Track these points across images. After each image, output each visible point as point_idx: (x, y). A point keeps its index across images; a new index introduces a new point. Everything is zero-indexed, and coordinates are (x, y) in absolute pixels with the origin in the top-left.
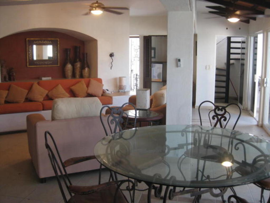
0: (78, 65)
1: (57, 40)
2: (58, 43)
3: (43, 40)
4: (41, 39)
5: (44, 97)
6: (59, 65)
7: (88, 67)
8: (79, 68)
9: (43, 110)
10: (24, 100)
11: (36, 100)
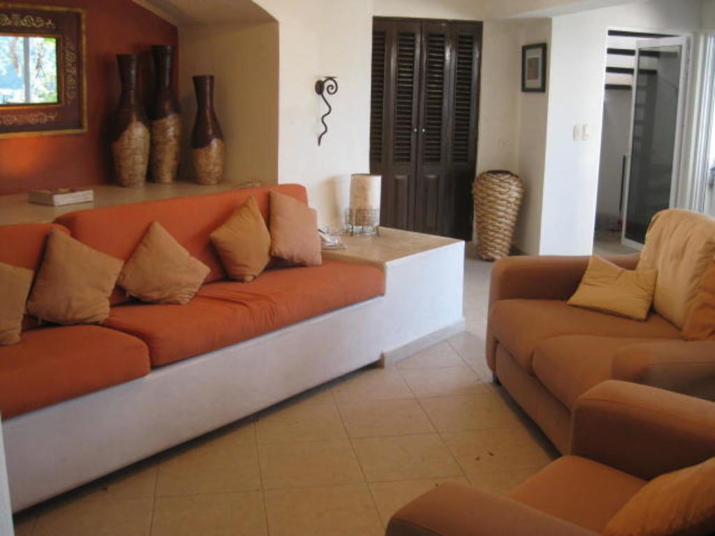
0: (171, 126)
1: (78, 16)
2: (84, 27)
3: (16, 11)
4: (10, 6)
5: (109, 294)
6: (85, 130)
7: (219, 134)
8: (174, 142)
9: (154, 367)
10: (18, 324)
11: (79, 316)
